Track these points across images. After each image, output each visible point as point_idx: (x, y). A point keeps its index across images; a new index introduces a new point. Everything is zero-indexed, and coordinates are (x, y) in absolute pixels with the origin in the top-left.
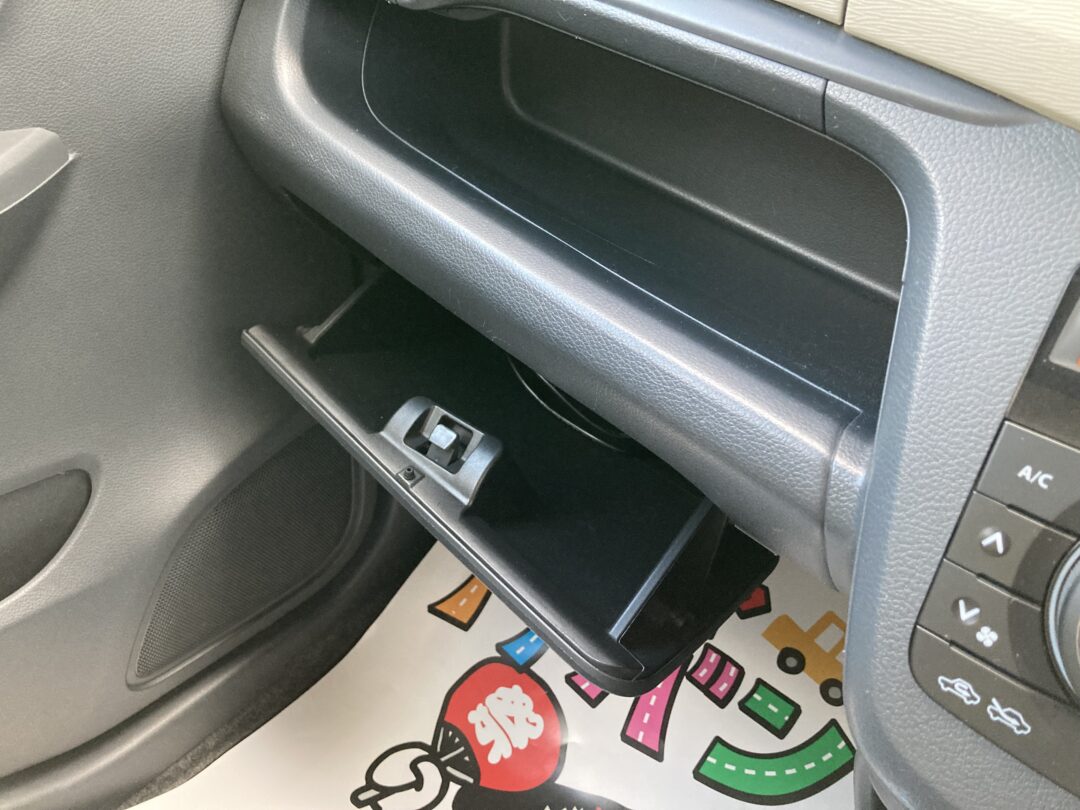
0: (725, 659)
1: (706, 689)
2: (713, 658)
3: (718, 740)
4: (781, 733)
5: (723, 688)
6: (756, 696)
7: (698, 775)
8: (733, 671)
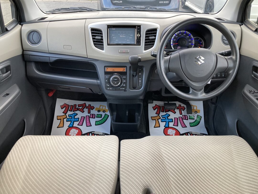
0: (93, 114)
1: (92, 118)
2: (91, 115)
3: (96, 121)
4: (101, 117)
5: (94, 117)
6: (97, 116)
7: (96, 125)
8: (94, 115)
